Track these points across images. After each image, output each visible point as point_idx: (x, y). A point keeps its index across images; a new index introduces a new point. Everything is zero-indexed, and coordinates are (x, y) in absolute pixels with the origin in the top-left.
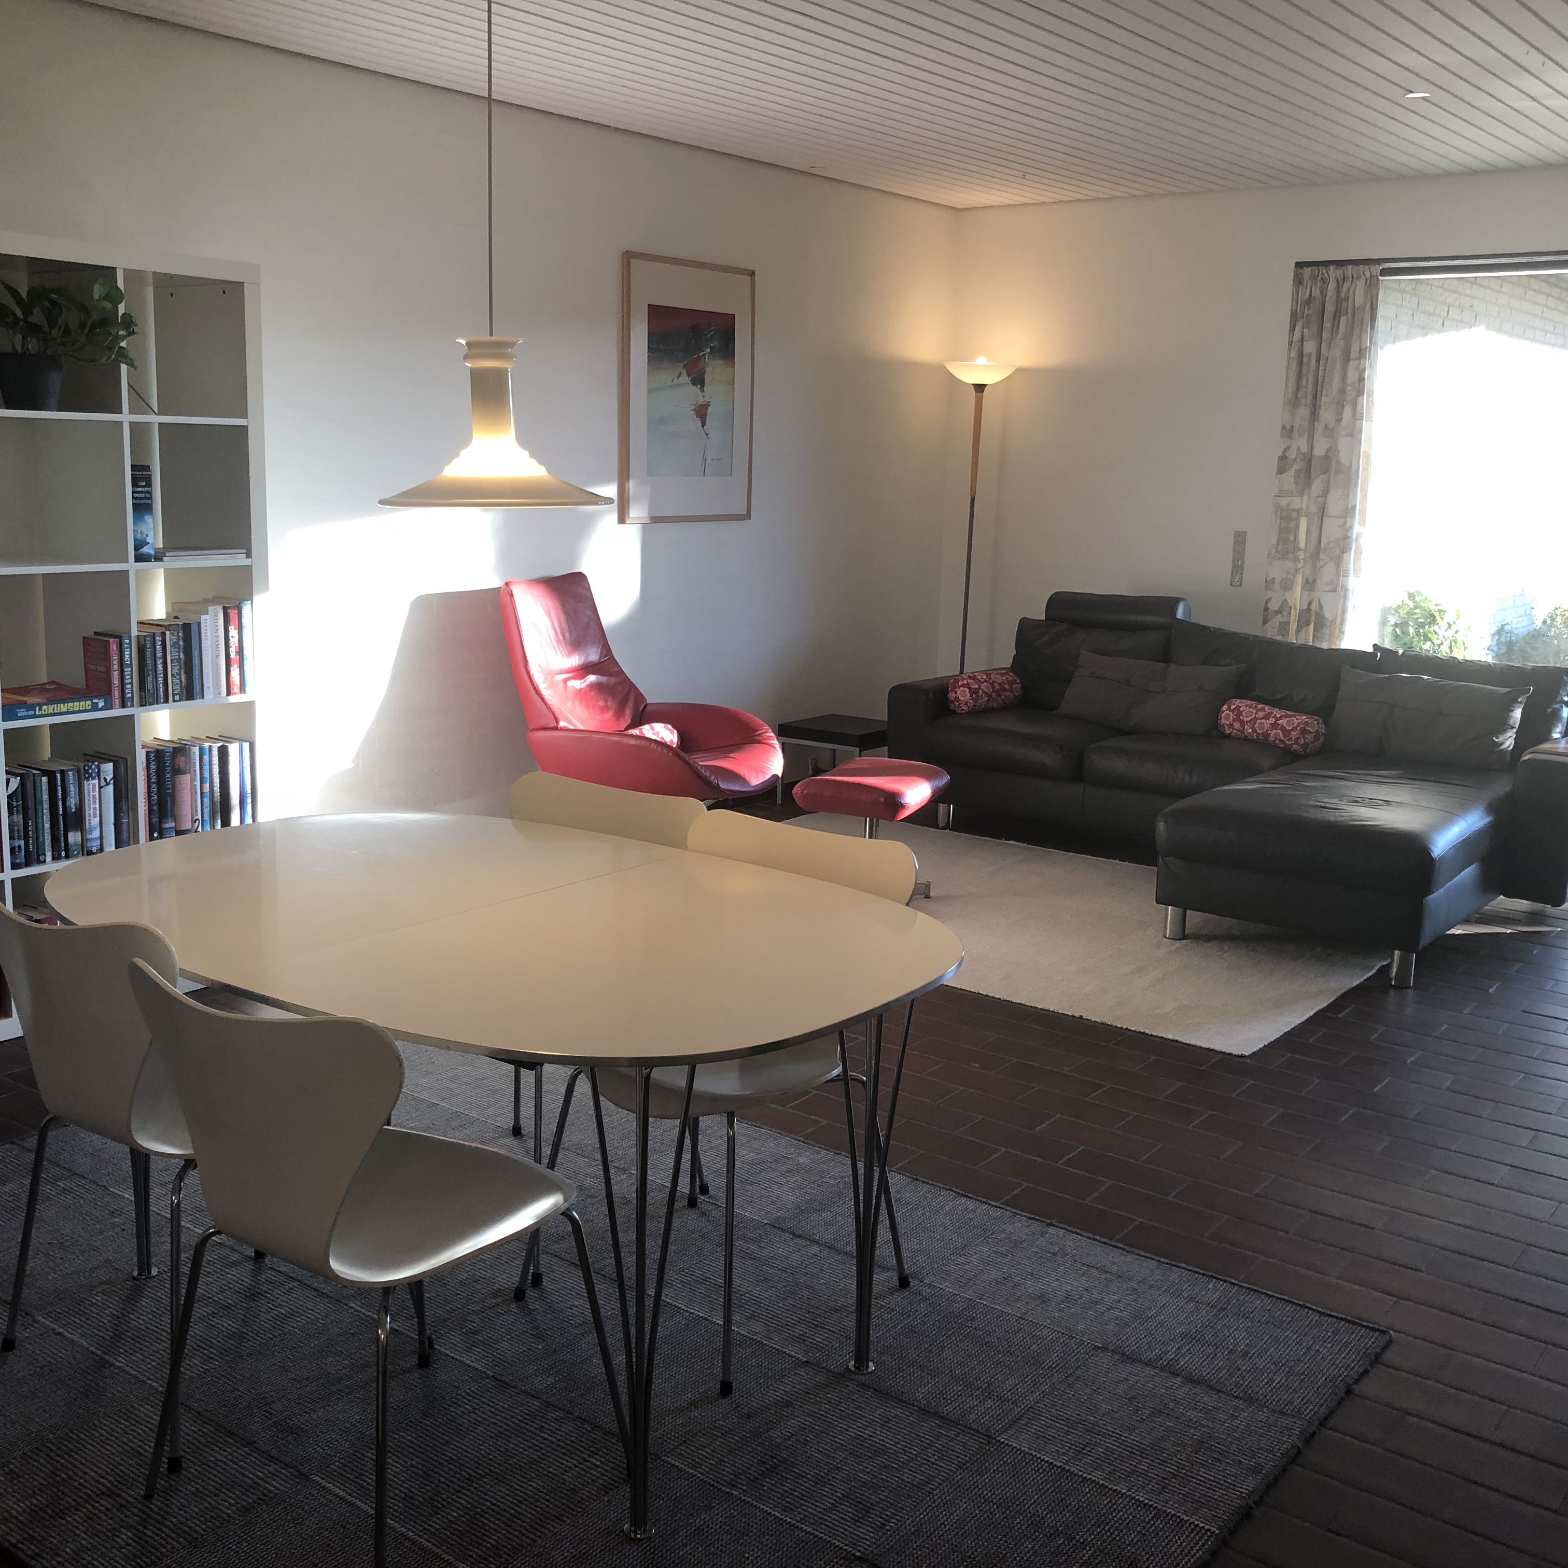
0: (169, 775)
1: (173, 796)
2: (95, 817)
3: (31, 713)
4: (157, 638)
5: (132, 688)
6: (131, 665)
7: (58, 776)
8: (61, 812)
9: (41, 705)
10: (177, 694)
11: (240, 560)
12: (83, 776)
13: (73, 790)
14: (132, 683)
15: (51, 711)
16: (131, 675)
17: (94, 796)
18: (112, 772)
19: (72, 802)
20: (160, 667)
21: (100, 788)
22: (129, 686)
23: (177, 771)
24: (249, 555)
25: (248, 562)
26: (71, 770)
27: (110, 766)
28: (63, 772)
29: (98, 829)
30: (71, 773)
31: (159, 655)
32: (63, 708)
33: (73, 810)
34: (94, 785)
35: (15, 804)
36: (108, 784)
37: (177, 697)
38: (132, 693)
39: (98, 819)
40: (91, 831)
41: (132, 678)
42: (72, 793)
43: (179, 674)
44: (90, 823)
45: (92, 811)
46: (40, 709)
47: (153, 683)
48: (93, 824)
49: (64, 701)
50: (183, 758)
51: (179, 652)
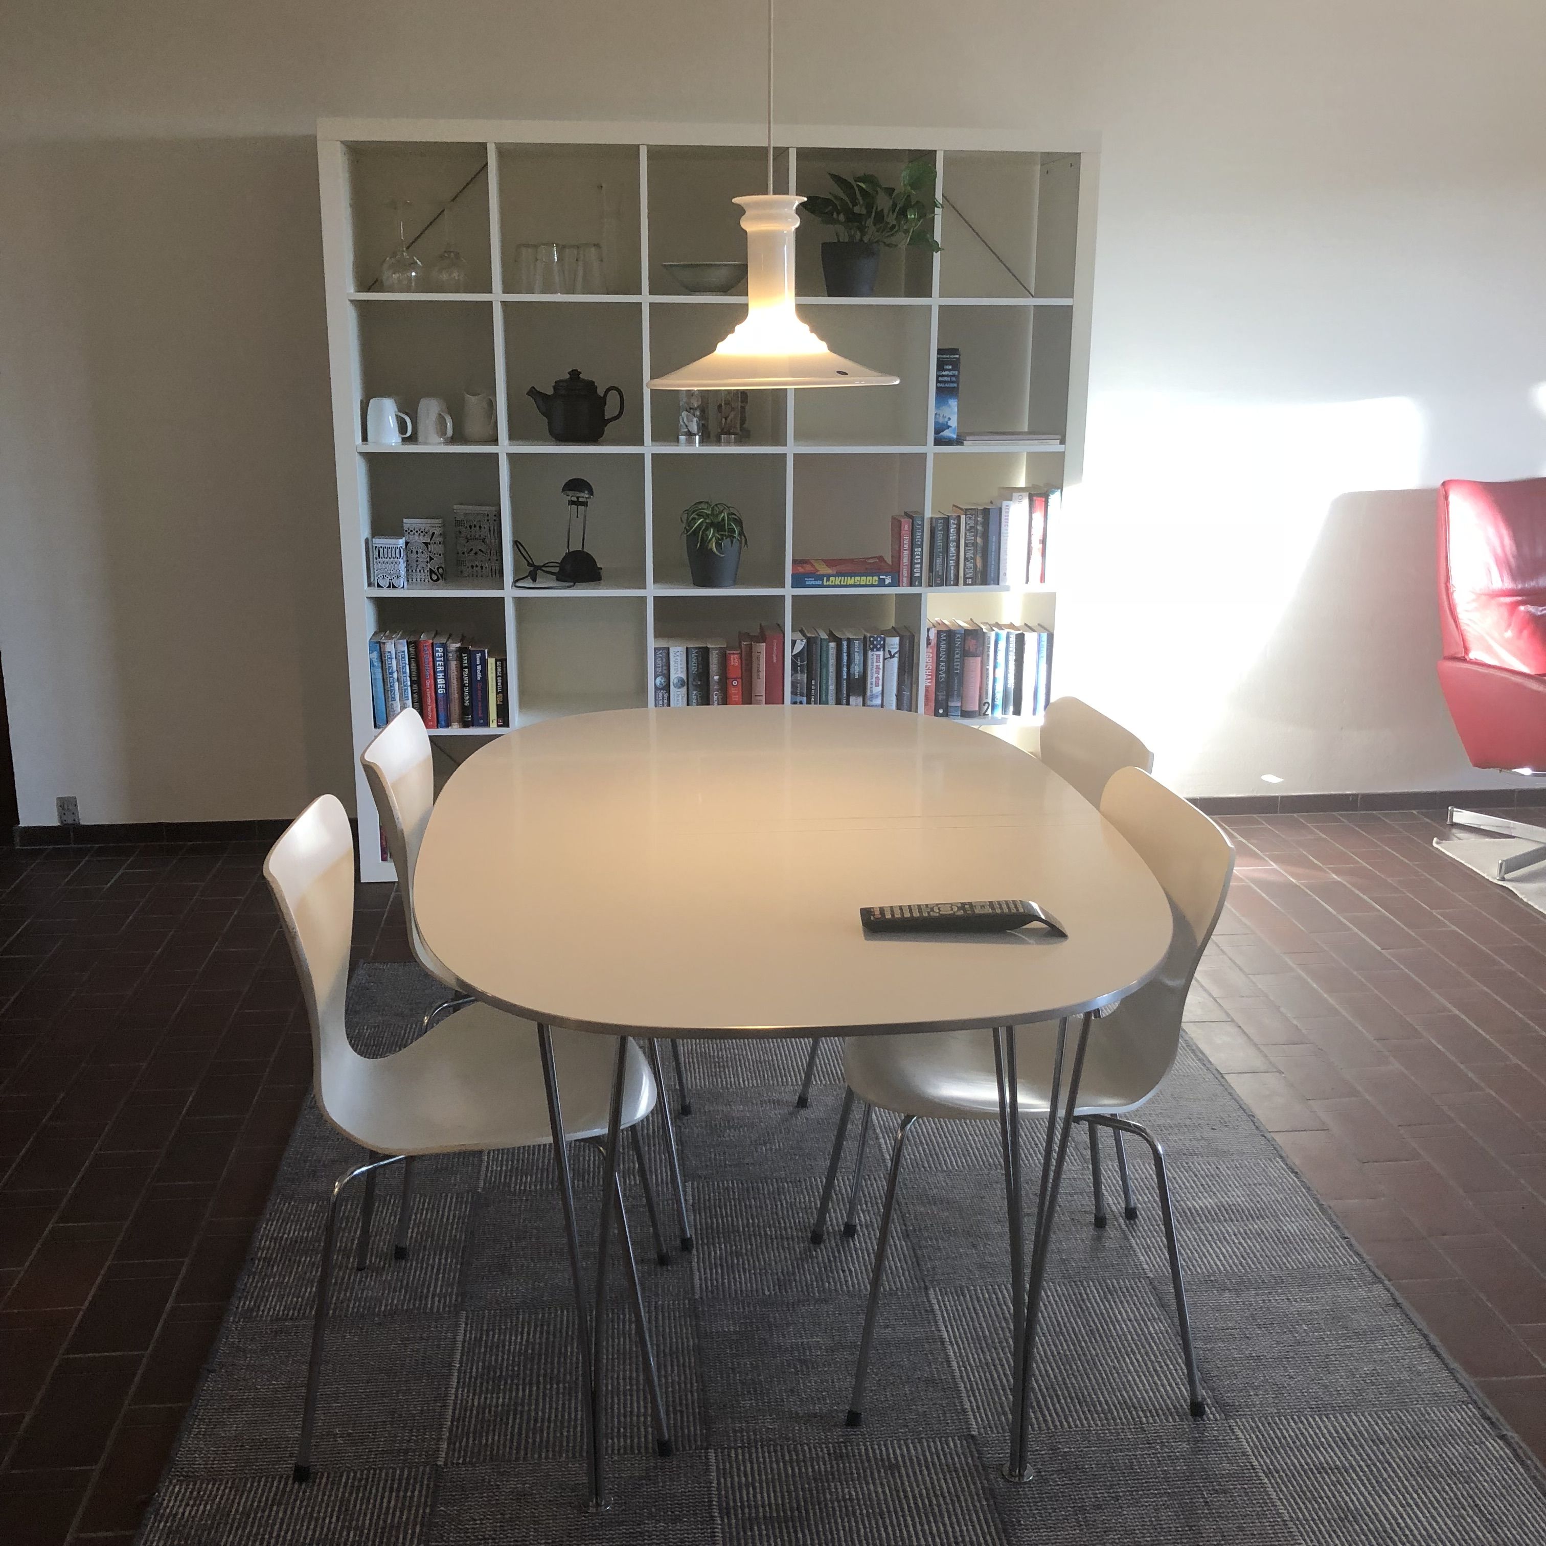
0: (957, 656)
1: (961, 676)
2: (877, 685)
3: (820, 582)
4: (952, 521)
5: (921, 567)
6: (921, 546)
7: (845, 643)
8: (845, 677)
9: (828, 576)
10: (969, 578)
11: (1053, 446)
12: (868, 645)
13: (858, 658)
14: (921, 563)
15: (838, 583)
16: (922, 556)
17: (878, 667)
18: (897, 646)
19: (857, 670)
20: (952, 550)
21: (885, 659)
22: (918, 566)
23: (966, 654)
24: (1063, 442)
25: (1061, 448)
26: (857, 640)
27: (896, 640)
28: (849, 641)
29: (880, 698)
30: (856, 642)
31: (952, 537)
32: (850, 581)
33: (857, 677)
34: (878, 656)
35: (799, 663)
36: (892, 657)
37: (969, 581)
38: (921, 573)
39: (880, 688)
40: (872, 697)
41: (922, 559)
42: (857, 661)
43: (974, 559)
44: (871, 691)
45: (874, 680)
46: (828, 580)
47: (943, 564)
48: (874, 692)
49: (851, 574)
50: (974, 642)
51: (975, 536)
